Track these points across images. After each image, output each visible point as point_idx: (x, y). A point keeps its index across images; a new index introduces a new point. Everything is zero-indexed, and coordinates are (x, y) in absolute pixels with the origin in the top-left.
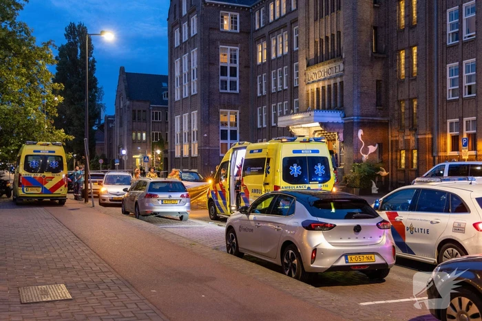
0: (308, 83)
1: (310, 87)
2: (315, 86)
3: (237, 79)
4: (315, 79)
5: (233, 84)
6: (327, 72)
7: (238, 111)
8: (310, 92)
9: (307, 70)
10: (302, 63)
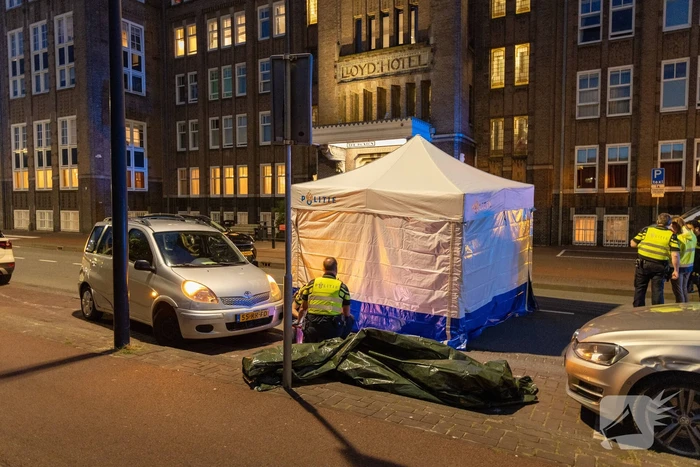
0: (342, 82)
1: (349, 89)
2: (361, 87)
3: (142, 74)
4: (359, 75)
5: (137, 80)
6: (389, 65)
7: (145, 125)
8: (348, 95)
9: (339, 61)
10: (328, 51)
